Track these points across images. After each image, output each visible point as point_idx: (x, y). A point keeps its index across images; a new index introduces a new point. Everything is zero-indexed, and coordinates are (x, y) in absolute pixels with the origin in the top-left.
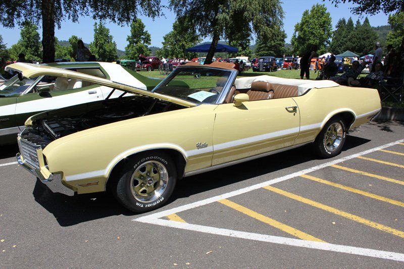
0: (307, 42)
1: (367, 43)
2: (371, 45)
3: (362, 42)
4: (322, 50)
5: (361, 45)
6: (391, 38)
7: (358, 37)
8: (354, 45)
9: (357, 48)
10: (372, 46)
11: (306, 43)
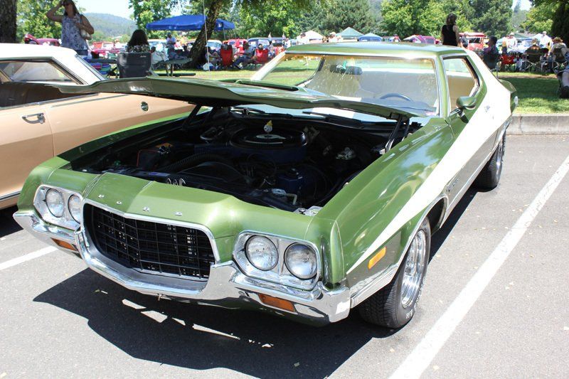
0: (268, 14)
1: (356, 16)
2: (364, 19)
3: (351, 15)
4: (290, 26)
5: (349, 19)
6: (390, 9)
7: (344, 6)
8: (339, 19)
9: (343, 23)
10: (364, 21)
11: (265, 15)
